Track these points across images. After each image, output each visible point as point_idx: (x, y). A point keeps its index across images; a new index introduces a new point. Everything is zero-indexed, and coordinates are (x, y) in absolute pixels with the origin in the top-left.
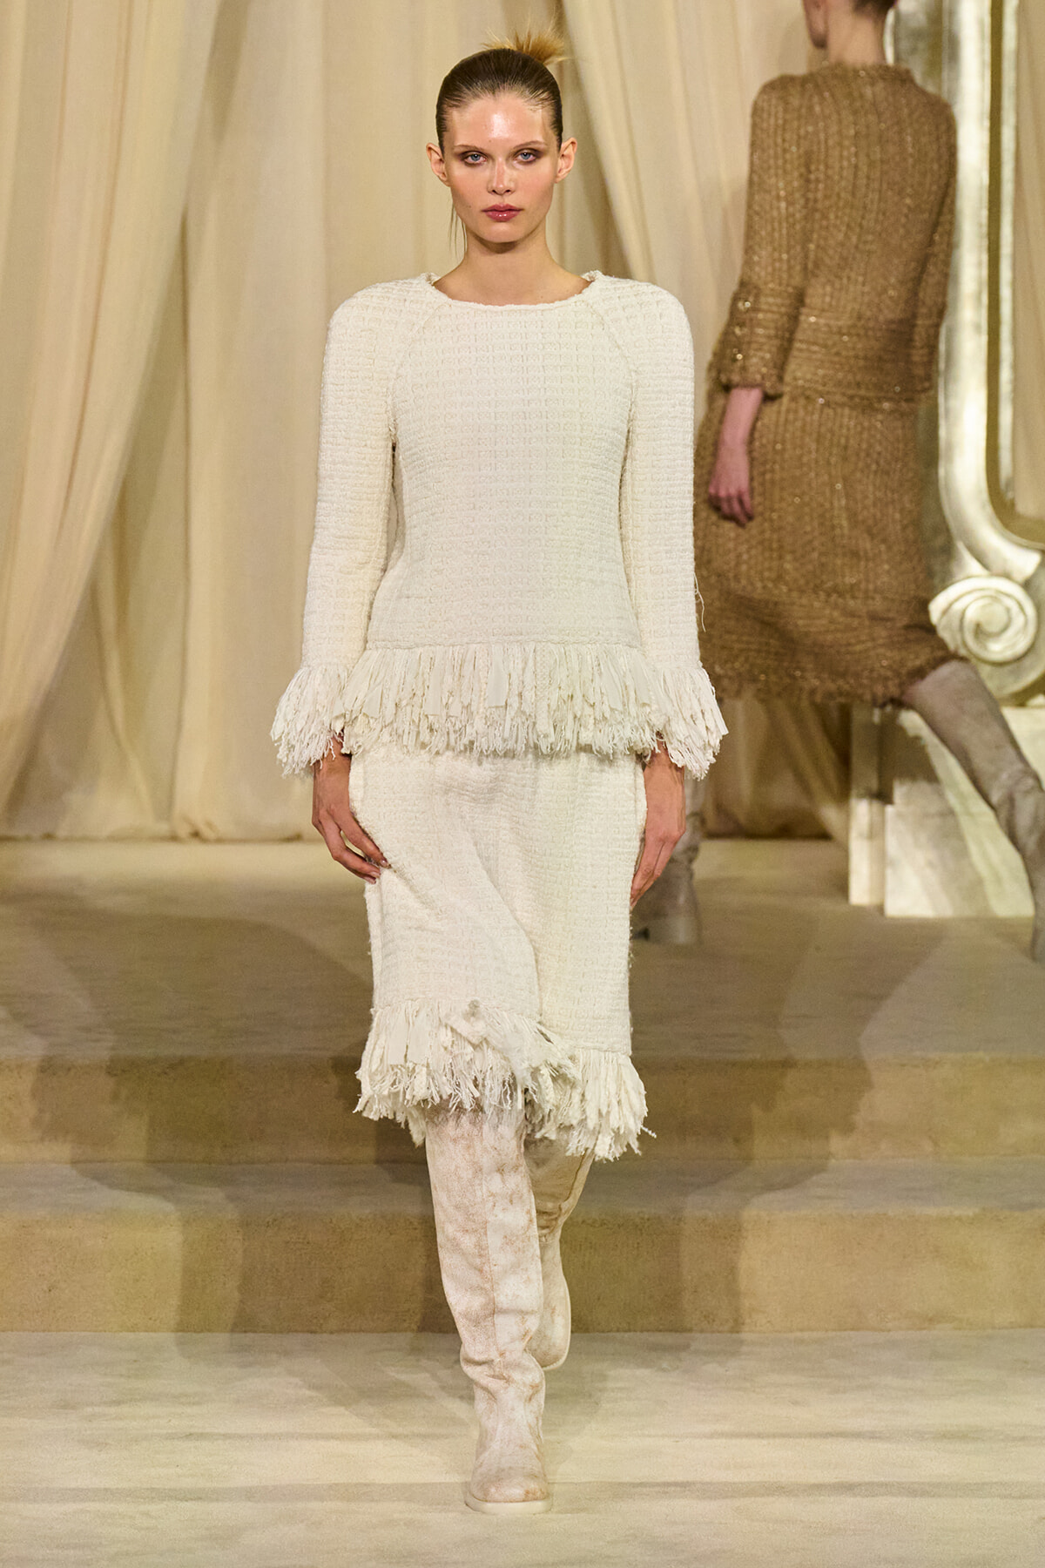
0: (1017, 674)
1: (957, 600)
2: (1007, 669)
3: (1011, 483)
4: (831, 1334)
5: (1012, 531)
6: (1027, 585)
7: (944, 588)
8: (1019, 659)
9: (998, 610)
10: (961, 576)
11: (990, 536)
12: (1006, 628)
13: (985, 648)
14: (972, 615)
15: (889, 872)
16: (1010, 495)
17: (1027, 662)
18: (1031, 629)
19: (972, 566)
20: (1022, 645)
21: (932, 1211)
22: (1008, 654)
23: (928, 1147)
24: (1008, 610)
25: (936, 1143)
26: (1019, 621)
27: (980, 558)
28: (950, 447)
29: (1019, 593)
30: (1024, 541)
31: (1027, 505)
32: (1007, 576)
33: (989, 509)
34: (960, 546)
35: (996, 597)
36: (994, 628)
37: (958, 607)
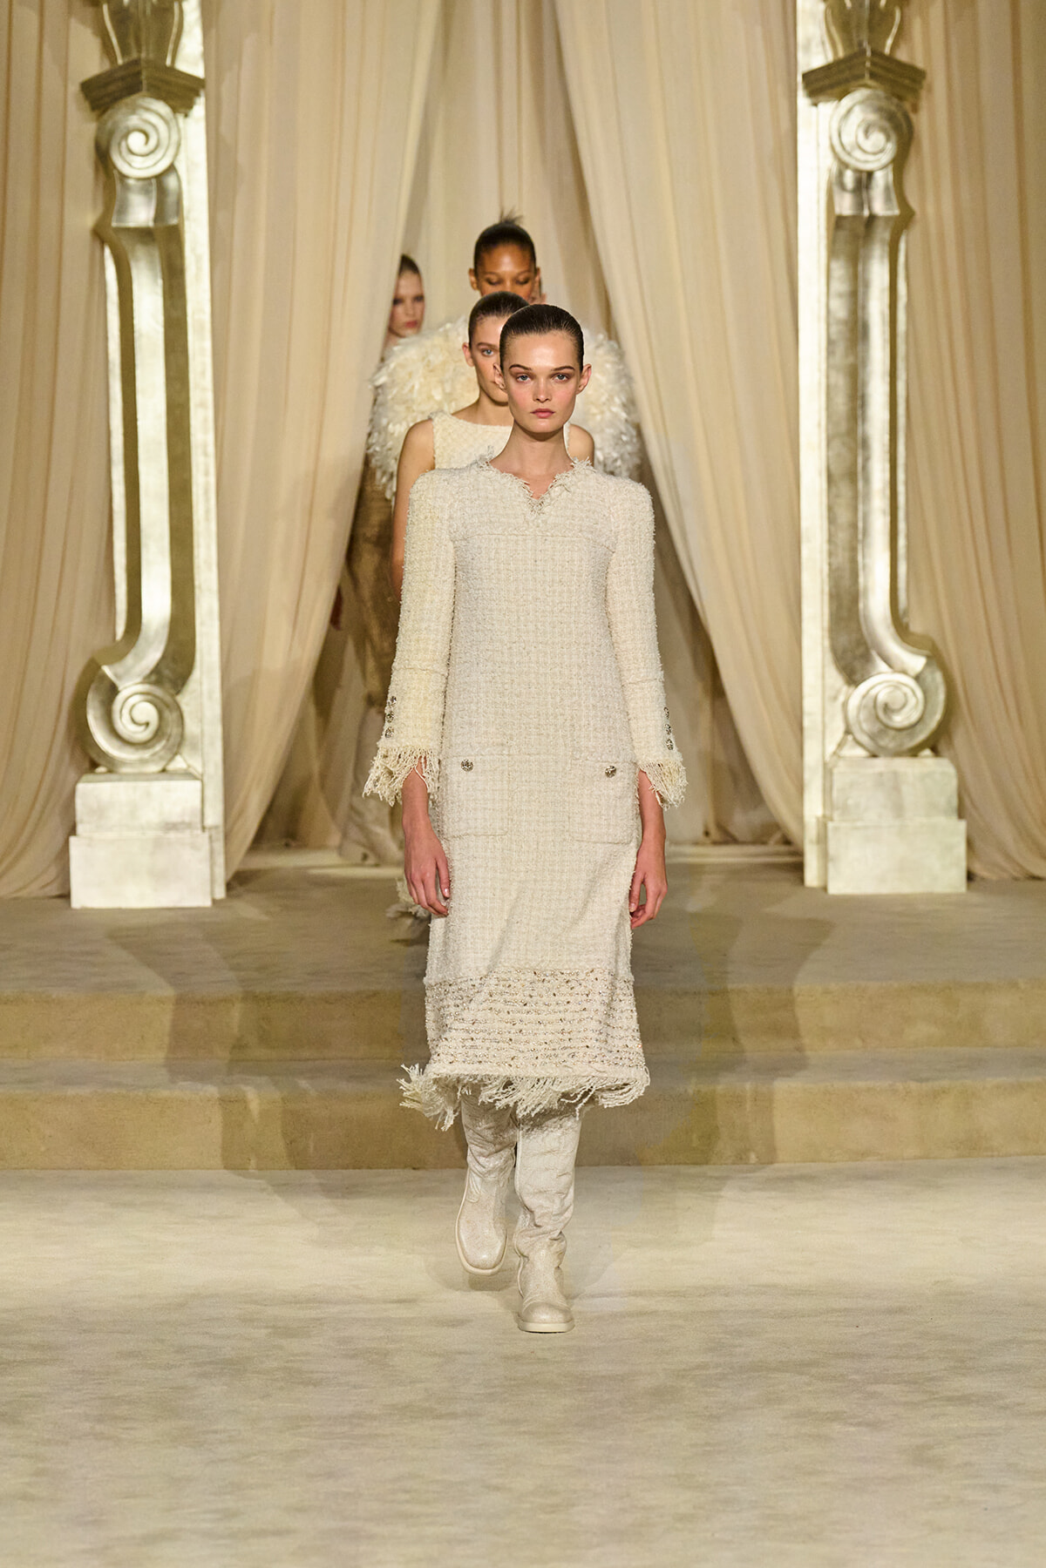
0: (912, 736)
1: (872, 688)
2: (905, 733)
3: (906, 612)
4: (798, 1164)
5: (908, 644)
6: (917, 678)
7: (864, 680)
8: (913, 726)
9: (899, 694)
10: (875, 673)
11: (893, 646)
12: (904, 706)
13: (890, 718)
14: (882, 698)
15: (830, 865)
16: (905, 620)
17: (918, 727)
18: (921, 707)
19: (882, 666)
20: (915, 717)
21: (861, 1084)
22: (906, 723)
23: (858, 1042)
24: (905, 695)
25: (863, 1041)
26: (912, 701)
27: (886, 660)
28: (866, 589)
29: (912, 683)
30: (915, 649)
31: (917, 626)
32: (904, 672)
33: (892, 629)
34: (874, 653)
35: (897, 686)
36: (897, 706)
37: (873, 692)
